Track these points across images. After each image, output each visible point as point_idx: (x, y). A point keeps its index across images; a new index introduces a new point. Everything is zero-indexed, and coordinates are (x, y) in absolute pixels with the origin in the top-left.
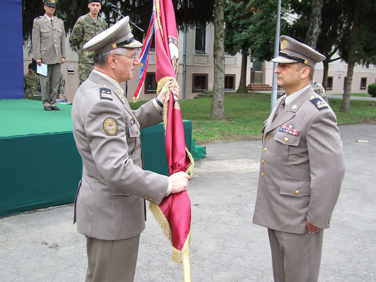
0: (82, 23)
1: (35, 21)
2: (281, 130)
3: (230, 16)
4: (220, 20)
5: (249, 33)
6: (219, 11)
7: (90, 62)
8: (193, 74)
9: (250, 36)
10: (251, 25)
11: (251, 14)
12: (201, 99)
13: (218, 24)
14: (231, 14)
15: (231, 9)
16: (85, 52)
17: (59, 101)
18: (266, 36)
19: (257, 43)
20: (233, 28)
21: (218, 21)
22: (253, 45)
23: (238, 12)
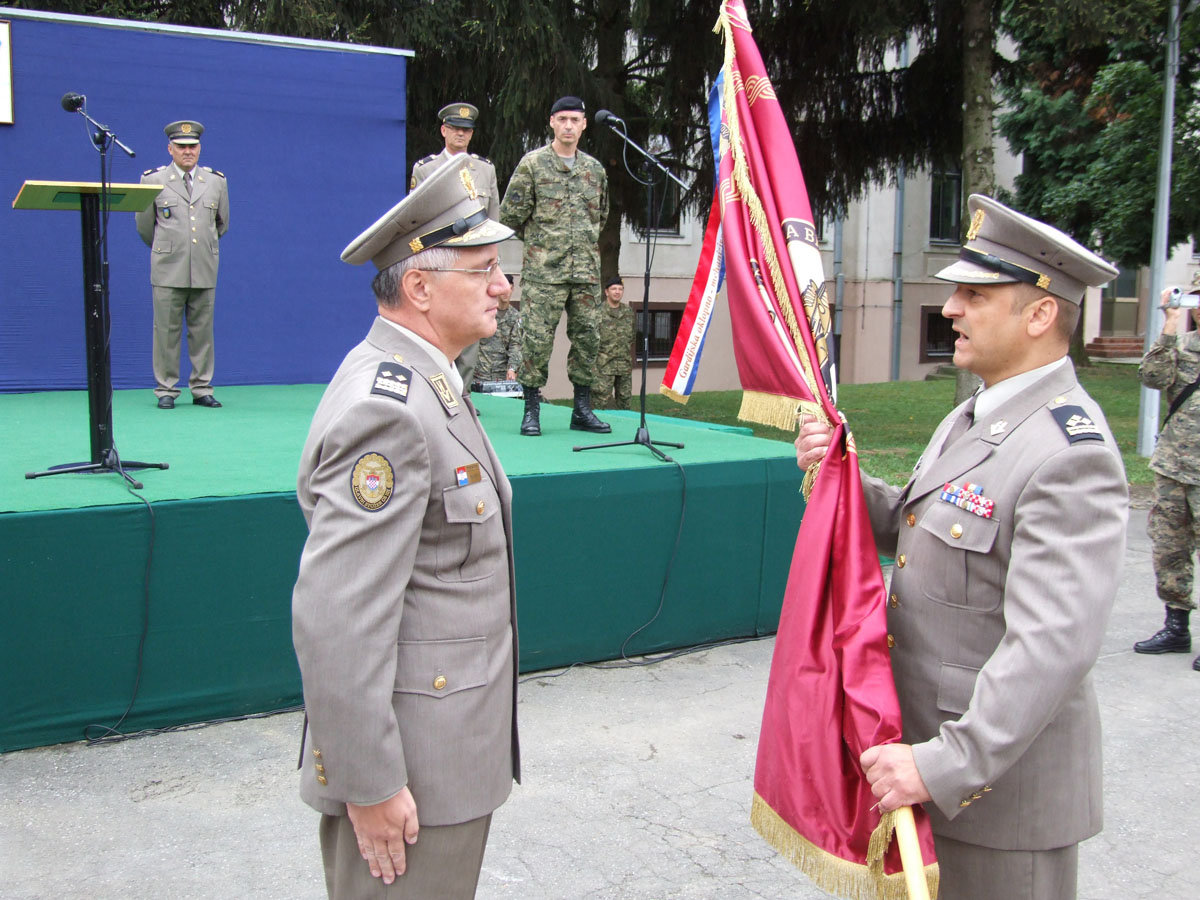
0: (530, 170)
1: (417, 170)
2: (944, 497)
3: (1034, 136)
4: (982, 147)
5: (1091, 184)
6: (979, 123)
7: (552, 280)
8: (923, 307)
9: (1093, 192)
10: (1097, 162)
11: (1097, 127)
12: (941, 381)
13: (975, 161)
14: (1039, 130)
15: (1037, 115)
16: (538, 253)
17: (504, 388)
18: (1144, 192)
19: (1115, 216)
20: (1044, 172)
21: (975, 151)
22: (1102, 221)
23: (1059, 123)
